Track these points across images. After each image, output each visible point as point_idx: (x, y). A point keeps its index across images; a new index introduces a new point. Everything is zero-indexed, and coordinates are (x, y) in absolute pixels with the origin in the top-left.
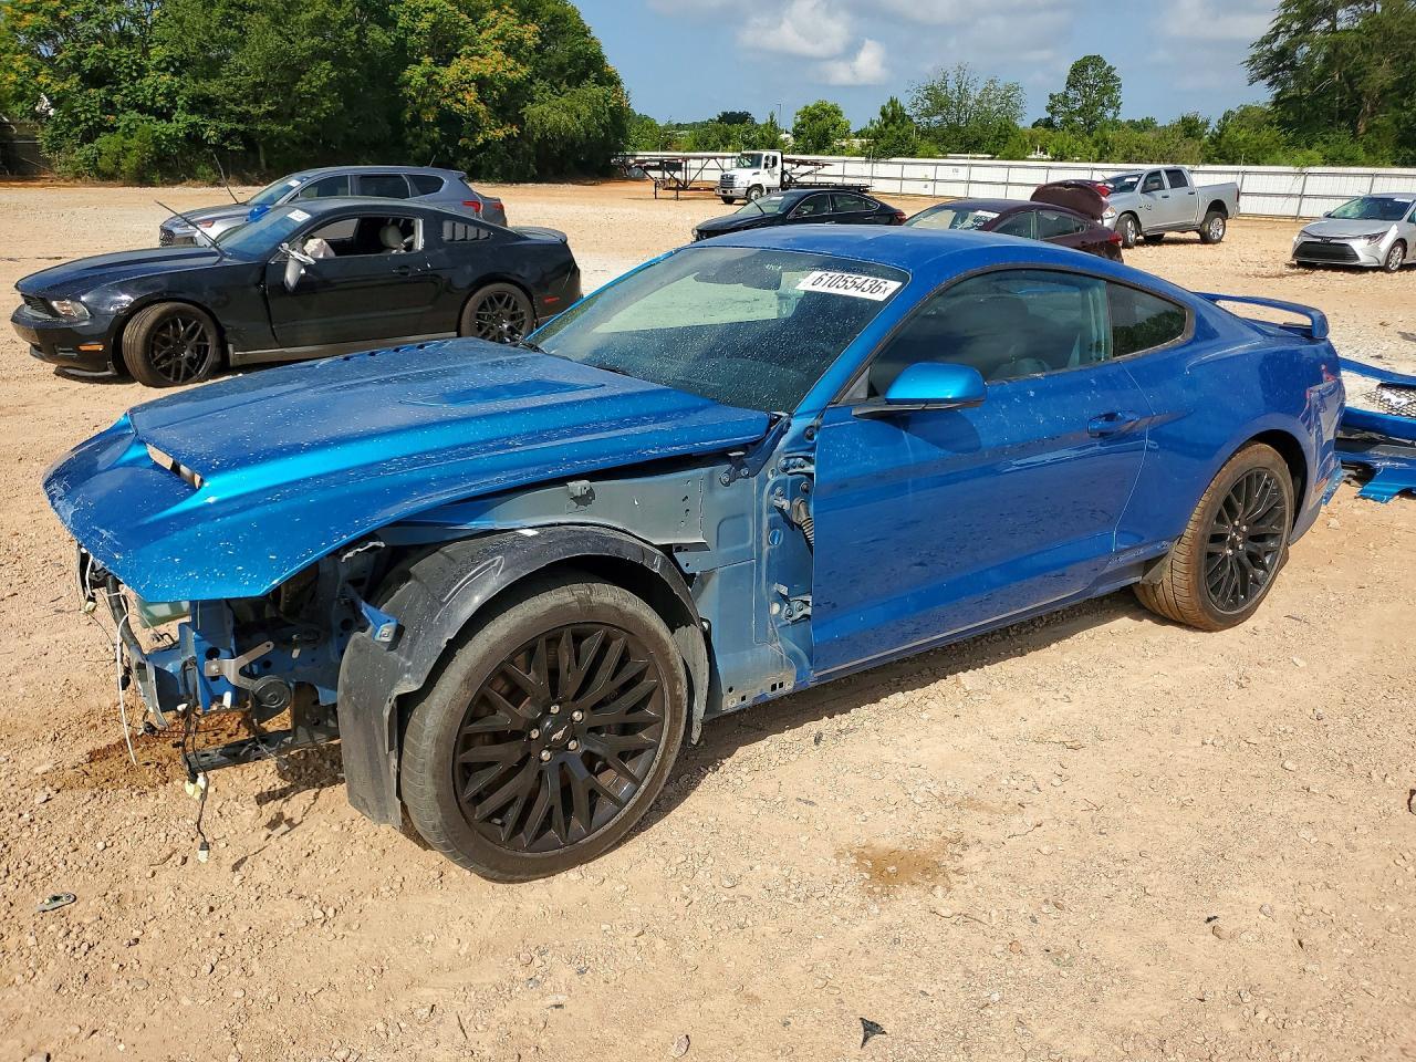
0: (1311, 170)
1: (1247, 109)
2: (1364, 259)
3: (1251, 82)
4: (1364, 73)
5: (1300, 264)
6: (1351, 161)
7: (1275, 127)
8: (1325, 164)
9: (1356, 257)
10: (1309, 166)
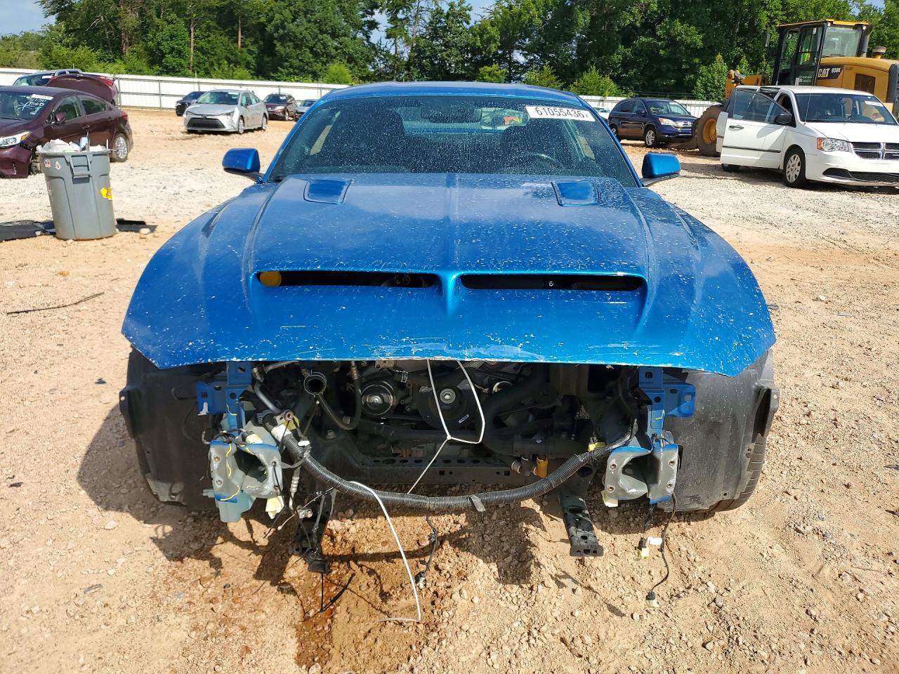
0: (121, 76)
1: (27, 35)
2: (228, 128)
3: (46, 16)
4: (120, 17)
5: (190, 132)
6: (140, 72)
7: (86, 47)
8: (127, 73)
9: (224, 127)
10: (119, 73)
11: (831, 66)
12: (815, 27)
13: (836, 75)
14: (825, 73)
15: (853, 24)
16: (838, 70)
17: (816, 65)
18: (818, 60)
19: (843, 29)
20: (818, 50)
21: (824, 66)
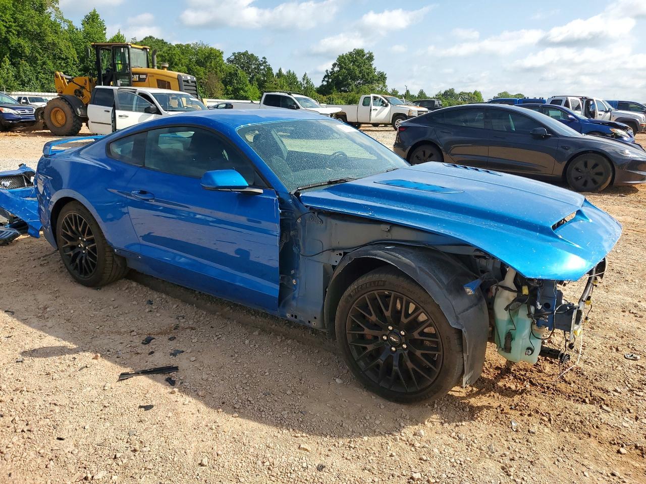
11: (139, 74)
12: (122, 47)
13: (144, 80)
14: (136, 78)
15: (142, 47)
16: (144, 76)
17: (130, 73)
18: (130, 69)
19: (137, 50)
20: (127, 62)
21: (134, 74)
